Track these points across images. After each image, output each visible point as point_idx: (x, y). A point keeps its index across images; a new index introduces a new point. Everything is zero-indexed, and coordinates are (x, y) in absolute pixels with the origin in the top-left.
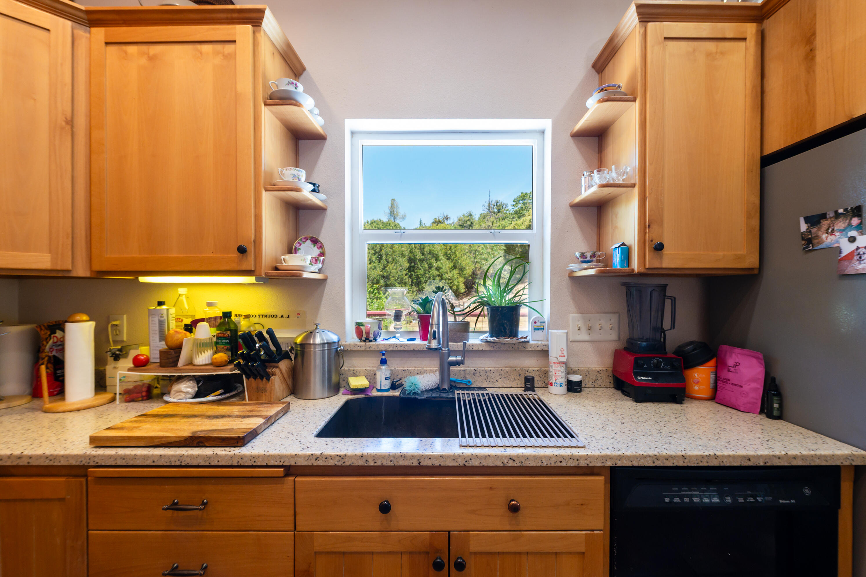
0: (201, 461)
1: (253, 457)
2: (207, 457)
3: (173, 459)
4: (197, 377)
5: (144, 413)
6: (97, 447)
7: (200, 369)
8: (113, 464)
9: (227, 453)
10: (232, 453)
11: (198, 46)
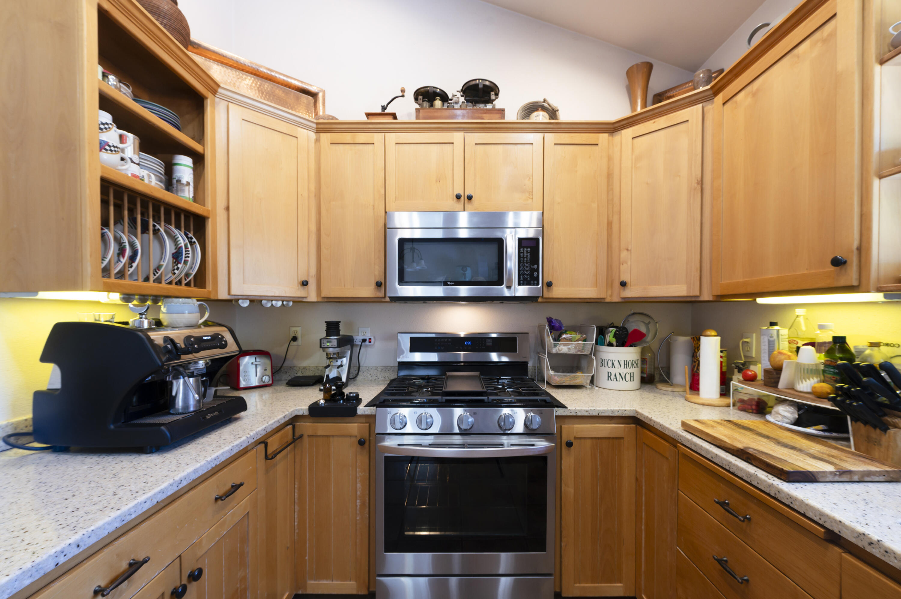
0: (744, 475)
1: (791, 497)
2: (749, 474)
3: (724, 462)
4: (801, 404)
5: (731, 419)
6: (685, 430)
7: (799, 396)
8: (689, 446)
9: (766, 479)
10: (771, 481)
11: (796, 51)
